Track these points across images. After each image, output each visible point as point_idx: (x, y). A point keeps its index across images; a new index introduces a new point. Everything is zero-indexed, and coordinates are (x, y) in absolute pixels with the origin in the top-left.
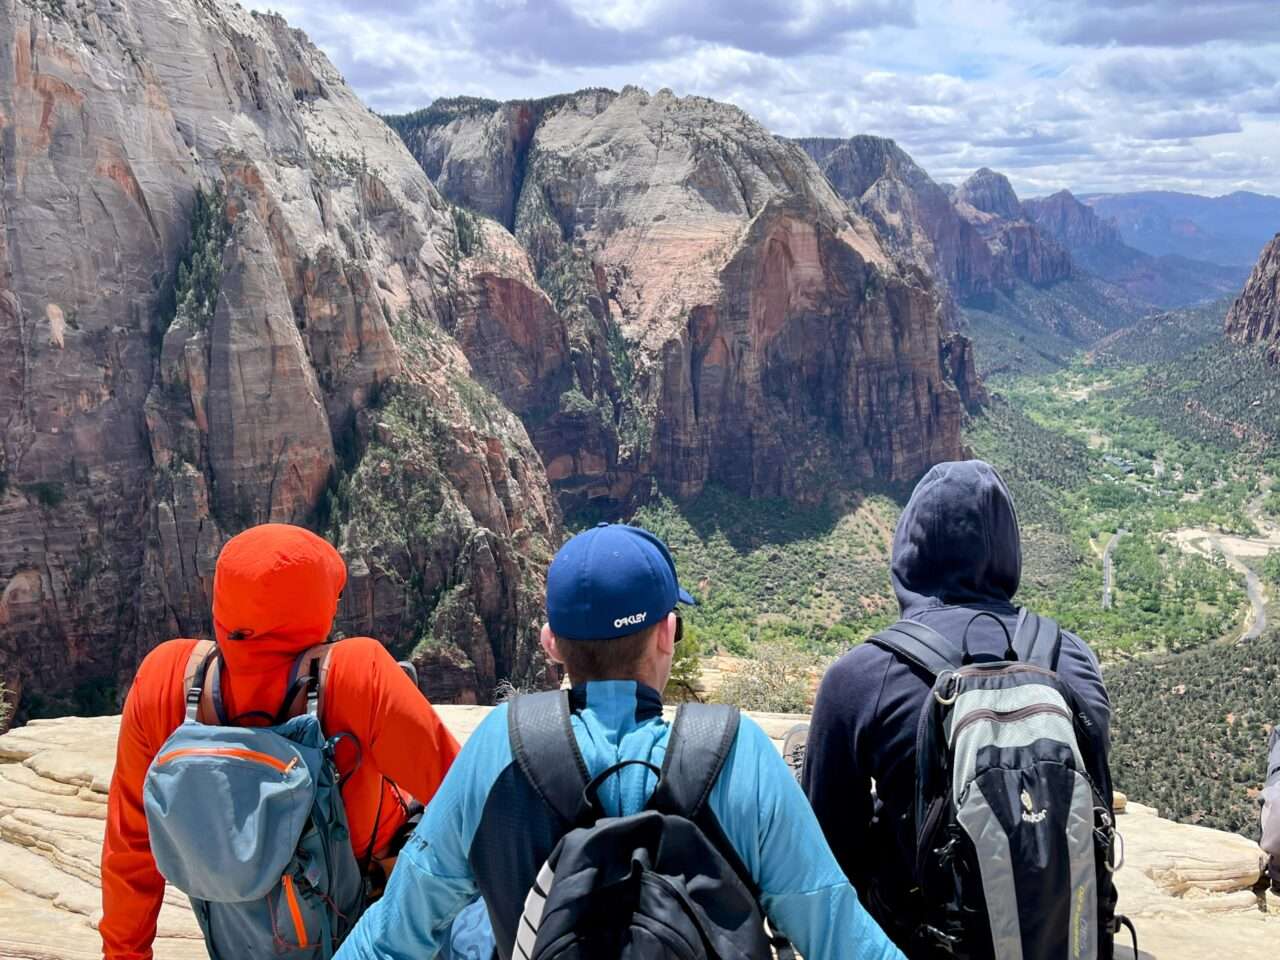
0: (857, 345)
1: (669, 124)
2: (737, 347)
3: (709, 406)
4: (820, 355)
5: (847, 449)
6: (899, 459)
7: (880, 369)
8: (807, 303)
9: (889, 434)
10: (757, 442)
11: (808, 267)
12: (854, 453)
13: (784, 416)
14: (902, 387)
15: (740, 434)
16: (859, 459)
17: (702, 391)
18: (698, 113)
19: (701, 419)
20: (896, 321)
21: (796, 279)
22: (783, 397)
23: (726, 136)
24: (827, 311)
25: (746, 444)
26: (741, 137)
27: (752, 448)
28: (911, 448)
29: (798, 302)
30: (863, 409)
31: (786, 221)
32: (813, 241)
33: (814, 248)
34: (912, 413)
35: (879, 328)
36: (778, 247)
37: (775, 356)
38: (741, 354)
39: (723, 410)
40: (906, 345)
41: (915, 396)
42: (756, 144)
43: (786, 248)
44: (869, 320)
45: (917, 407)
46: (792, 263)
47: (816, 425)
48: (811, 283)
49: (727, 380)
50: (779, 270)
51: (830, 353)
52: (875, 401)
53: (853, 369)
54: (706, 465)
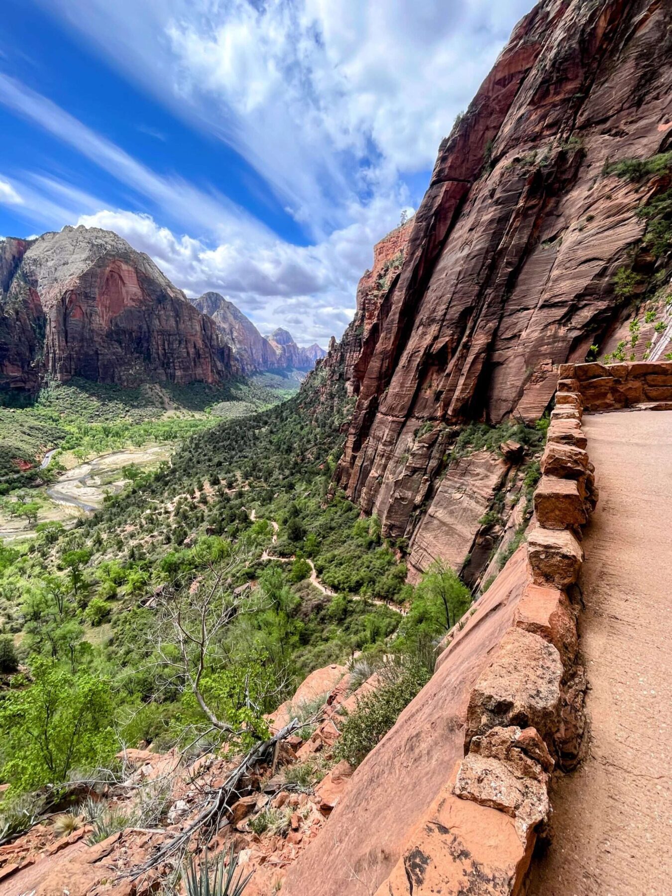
0: (157, 322)
1: (81, 238)
2: (88, 311)
3: (74, 338)
4: (140, 327)
5: (152, 367)
6: (178, 373)
7: (170, 335)
8: (134, 304)
9: (173, 362)
10: (100, 357)
11: (132, 288)
12: (155, 369)
13: (120, 350)
14: (180, 343)
15: (91, 353)
16: (158, 371)
17: (69, 331)
18: (95, 234)
19: (69, 344)
20: (177, 316)
21: (127, 292)
22: (120, 343)
23: (106, 243)
24: (144, 308)
25: (95, 358)
26: (113, 243)
27: (98, 360)
28: (185, 369)
29: (129, 303)
30: (161, 352)
31: (118, 263)
32: (134, 275)
33: (135, 278)
34: (185, 355)
35: (168, 316)
36: (116, 276)
37: (116, 325)
38: (91, 315)
39: (82, 340)
40: (182, 326)
41: (187, 348)
42: (120, 246)
43: (121, 277)
44: (162, 312)
45: (188, 353)
46: (124, 284)
47: (139, 357)
48: (135, 294)
49: (83, 327)
50: (117, 285)
51: (145, 326)
52: (166, 347)
53: (155, 333)
54: (73, 367)
